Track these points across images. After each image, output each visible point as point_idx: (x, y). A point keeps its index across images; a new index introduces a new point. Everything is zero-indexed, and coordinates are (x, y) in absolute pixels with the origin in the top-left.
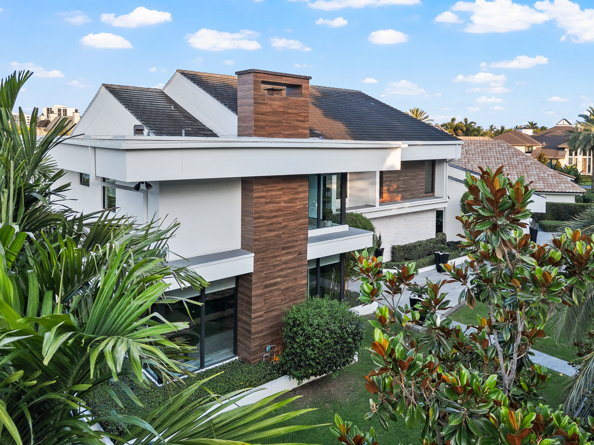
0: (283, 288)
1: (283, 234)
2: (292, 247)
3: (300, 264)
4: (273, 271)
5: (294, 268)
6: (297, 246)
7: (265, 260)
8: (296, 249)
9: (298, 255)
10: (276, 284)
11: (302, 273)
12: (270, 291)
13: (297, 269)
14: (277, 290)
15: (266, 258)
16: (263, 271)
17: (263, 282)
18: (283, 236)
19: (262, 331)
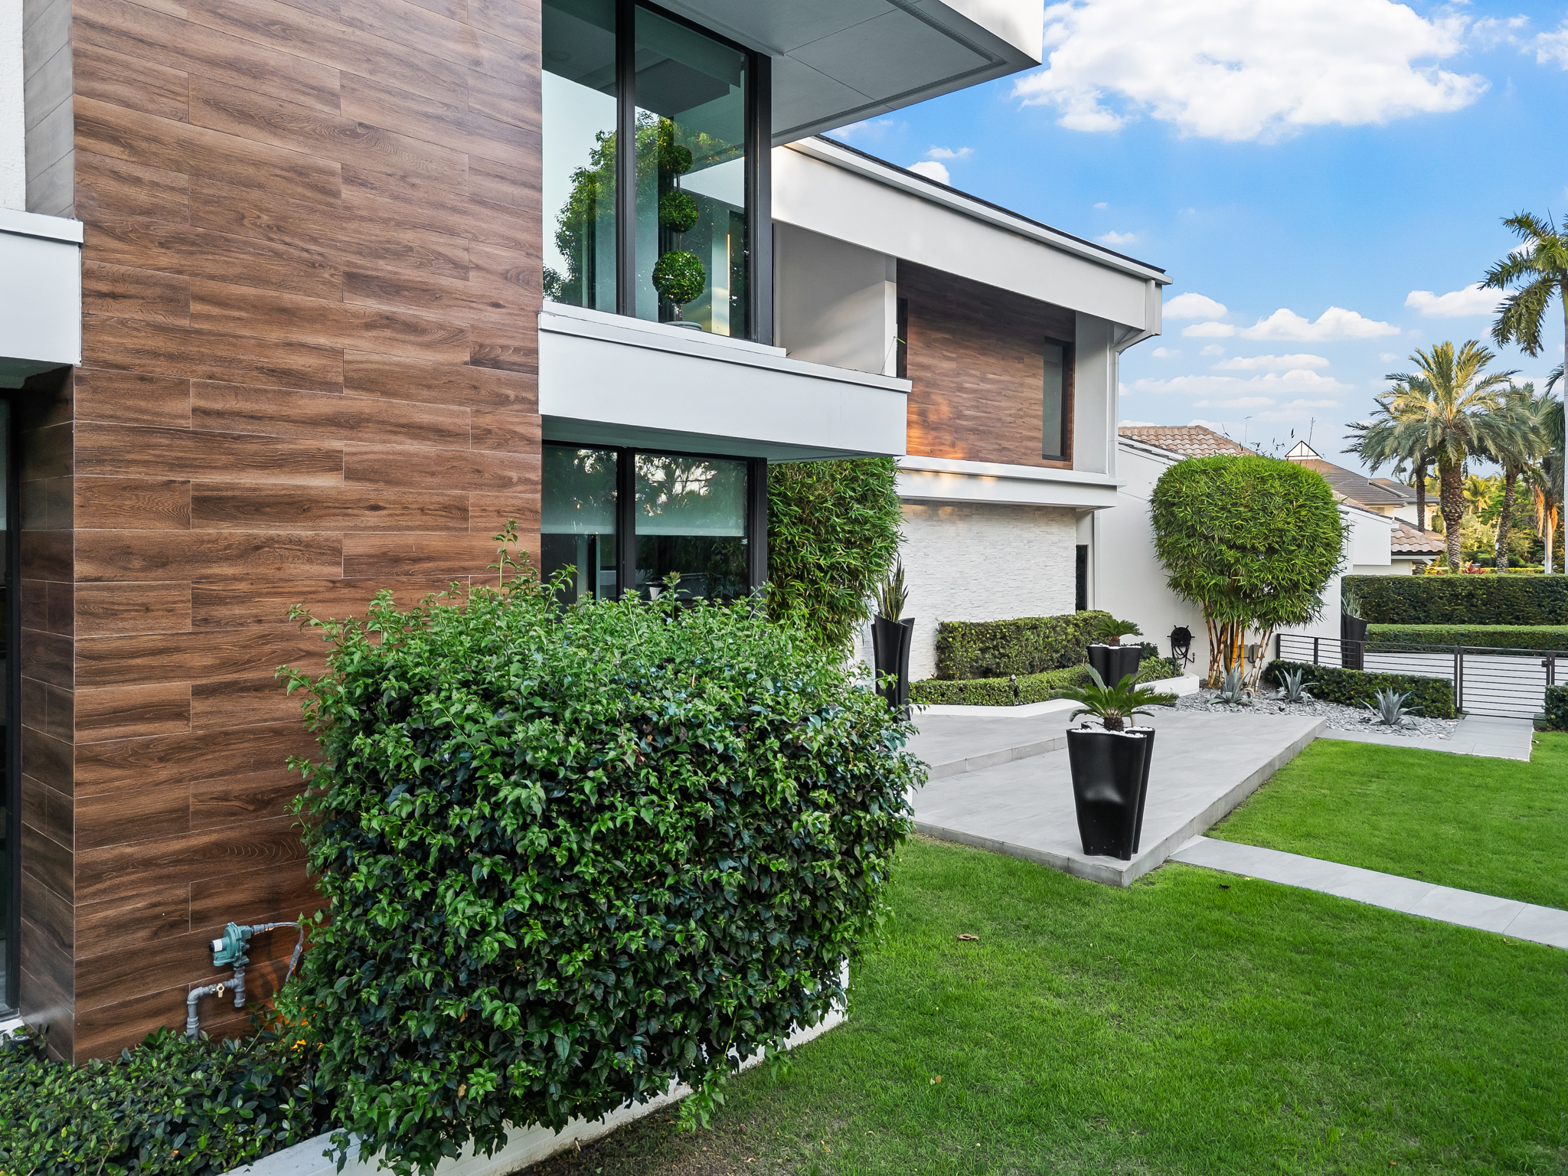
0: (357, 545)
1: (352, 178)
2: (428, 294)
3: (487, 421)
4: (268, 407)
5: (440, 433)
6: (468, 300)
7: (195, 307)
8: (460, 318)
9: (475, 361)
10: (298, 507)
11: (505, 483)
12: (253, 549)
13: (470, 450)
14: (310, 550)
15: (202, 299)
16: (180, 388)
17: (180, 465)
18: (348, 193)
19: (178, 819)
